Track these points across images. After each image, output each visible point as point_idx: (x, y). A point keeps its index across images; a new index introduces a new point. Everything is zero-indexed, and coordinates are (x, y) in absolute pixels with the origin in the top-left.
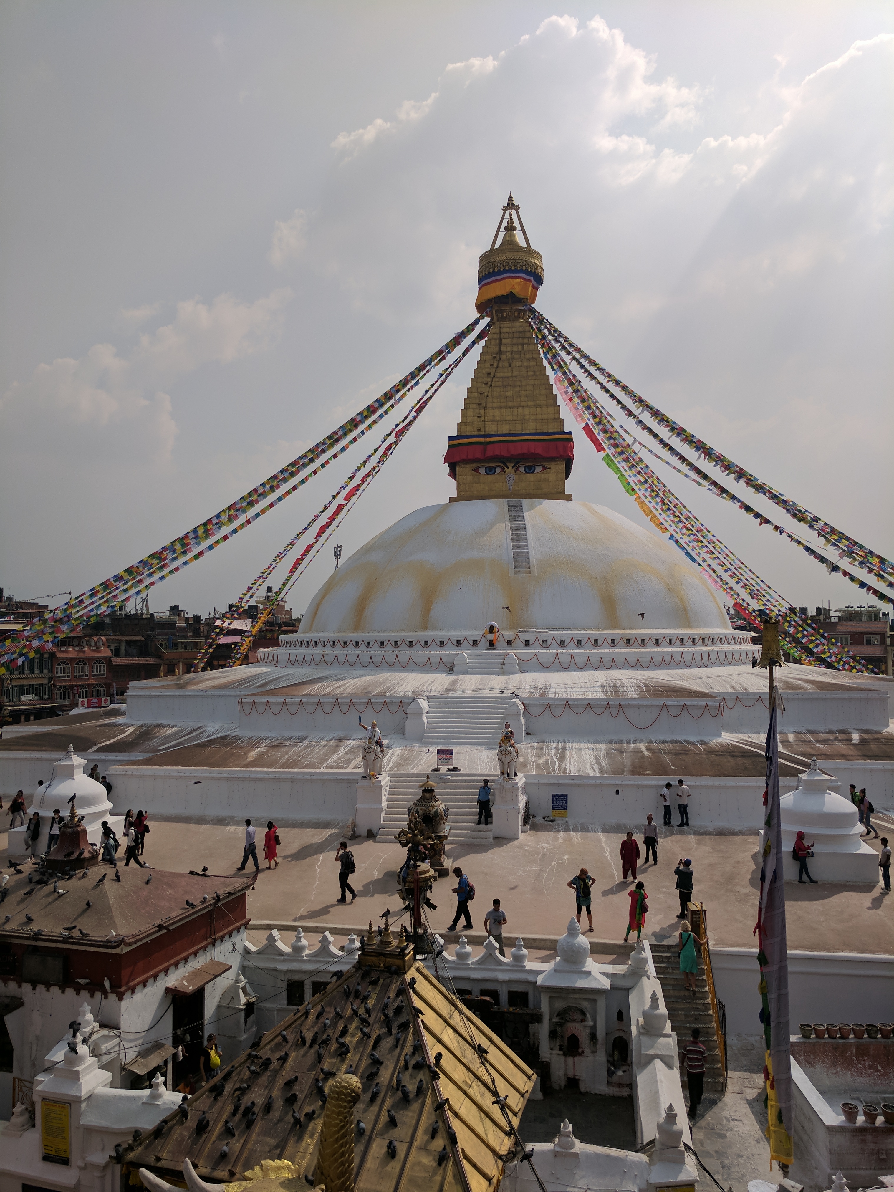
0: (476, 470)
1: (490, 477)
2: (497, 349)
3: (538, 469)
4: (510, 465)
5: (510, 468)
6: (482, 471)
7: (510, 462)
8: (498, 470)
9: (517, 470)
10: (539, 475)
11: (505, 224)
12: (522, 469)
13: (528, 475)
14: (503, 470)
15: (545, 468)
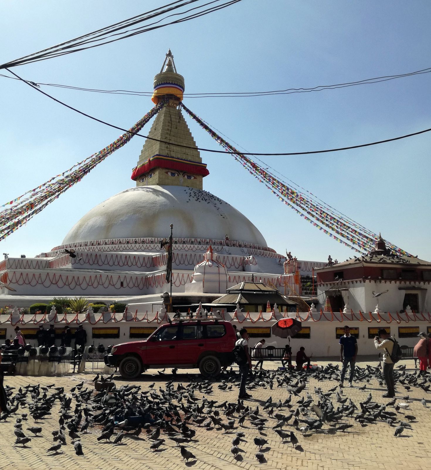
0: (167, 173)
1: (173, 178)
2: (170, 119)
3: (192, 178)
4: (181, 174)
5: (181, 175)
6: (169, 174)
7: (181, 171)
8: (176, 175)
9: (184, 176)
10: (192, 181)
11: (167, 62)
12: (186, 177)
13: (188, 180)
14: (178, 175)
15: (195, 178)
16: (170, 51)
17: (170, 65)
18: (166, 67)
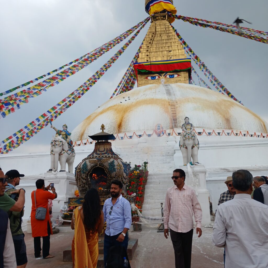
1: (153, 81)
2: (154, 30)
3: (176, 76)
5: (162, 76)
6: (149, 78)
7: (163, 73)
8: (157, 77)
9: (166, 77)
10: (176, 79)
13: (171, 79)
15: (179, 75)
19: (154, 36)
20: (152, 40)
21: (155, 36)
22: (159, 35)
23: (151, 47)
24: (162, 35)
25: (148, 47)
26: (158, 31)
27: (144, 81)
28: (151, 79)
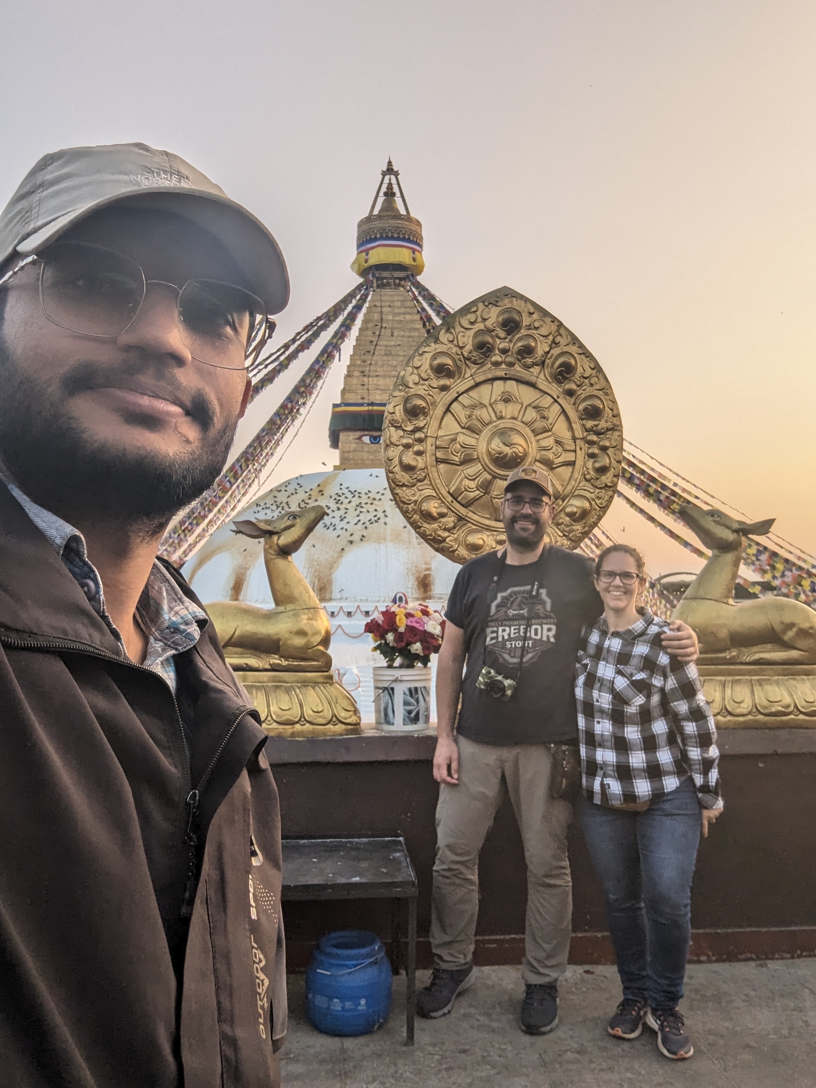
0: (360, 438)
1: (374, 446)
2: (379, 317)
6: (366, 439)
16: (390, 163)
17: (390, 194)
18: (381, 199)
19: (377, 333)
20: (375, 343)
21: (379, 335)
22: (388, 332)
23: (370, 364)
24: (396, 334)
25: (364, 361)
26: (387, 321)
27: (355, 445)
28: (369, 442)
